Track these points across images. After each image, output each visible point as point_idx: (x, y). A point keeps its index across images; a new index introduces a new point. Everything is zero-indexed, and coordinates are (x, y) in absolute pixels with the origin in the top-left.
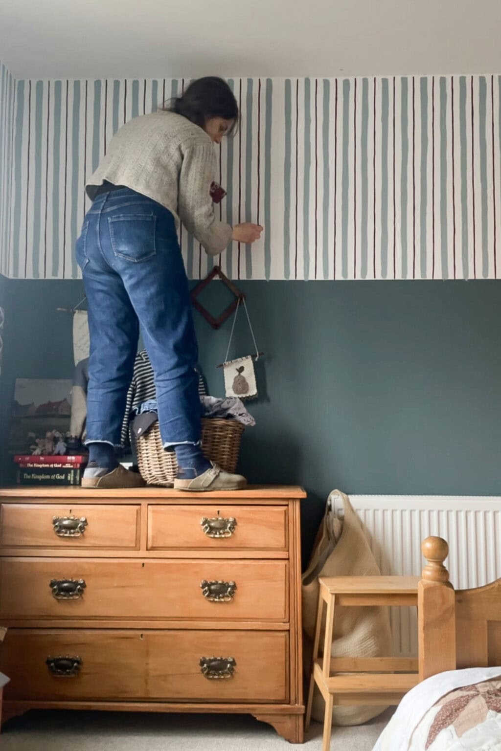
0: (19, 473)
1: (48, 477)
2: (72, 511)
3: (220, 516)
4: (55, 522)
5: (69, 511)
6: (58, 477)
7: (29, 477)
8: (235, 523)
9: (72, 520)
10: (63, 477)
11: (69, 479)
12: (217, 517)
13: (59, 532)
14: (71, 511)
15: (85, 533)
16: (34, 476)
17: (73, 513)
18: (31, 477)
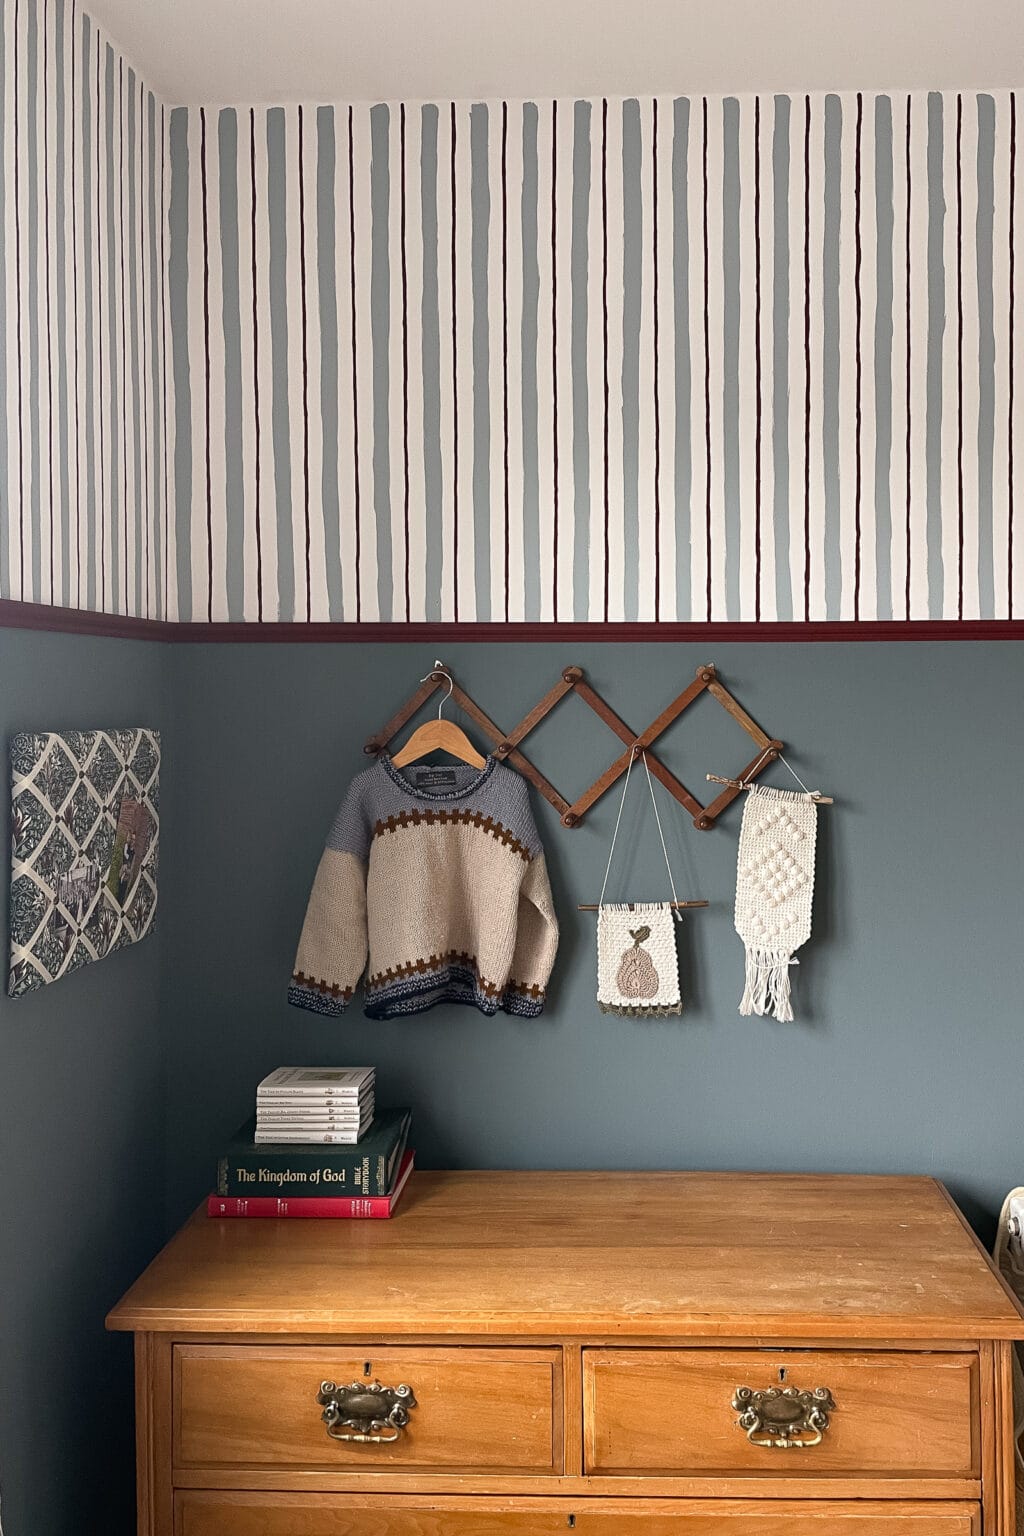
0: (225, 1167)
1: (302, 1177)
2: (373, 1368)
3: (786, 1385)
4: (325, 1400)
5: (363, 1368)
6: (329, 1176)
7: (251, 1178)
8: (827, 1406)
9: (376, 1393)
10: (341, 1177)
11: (357, 1182)
12: (779, 1386)
13: (338, 1427)
14: (367, 1365)
15: (410, 1427)
16: (265, 1176)
17: (374, 1375)
18: (257, 1177)
